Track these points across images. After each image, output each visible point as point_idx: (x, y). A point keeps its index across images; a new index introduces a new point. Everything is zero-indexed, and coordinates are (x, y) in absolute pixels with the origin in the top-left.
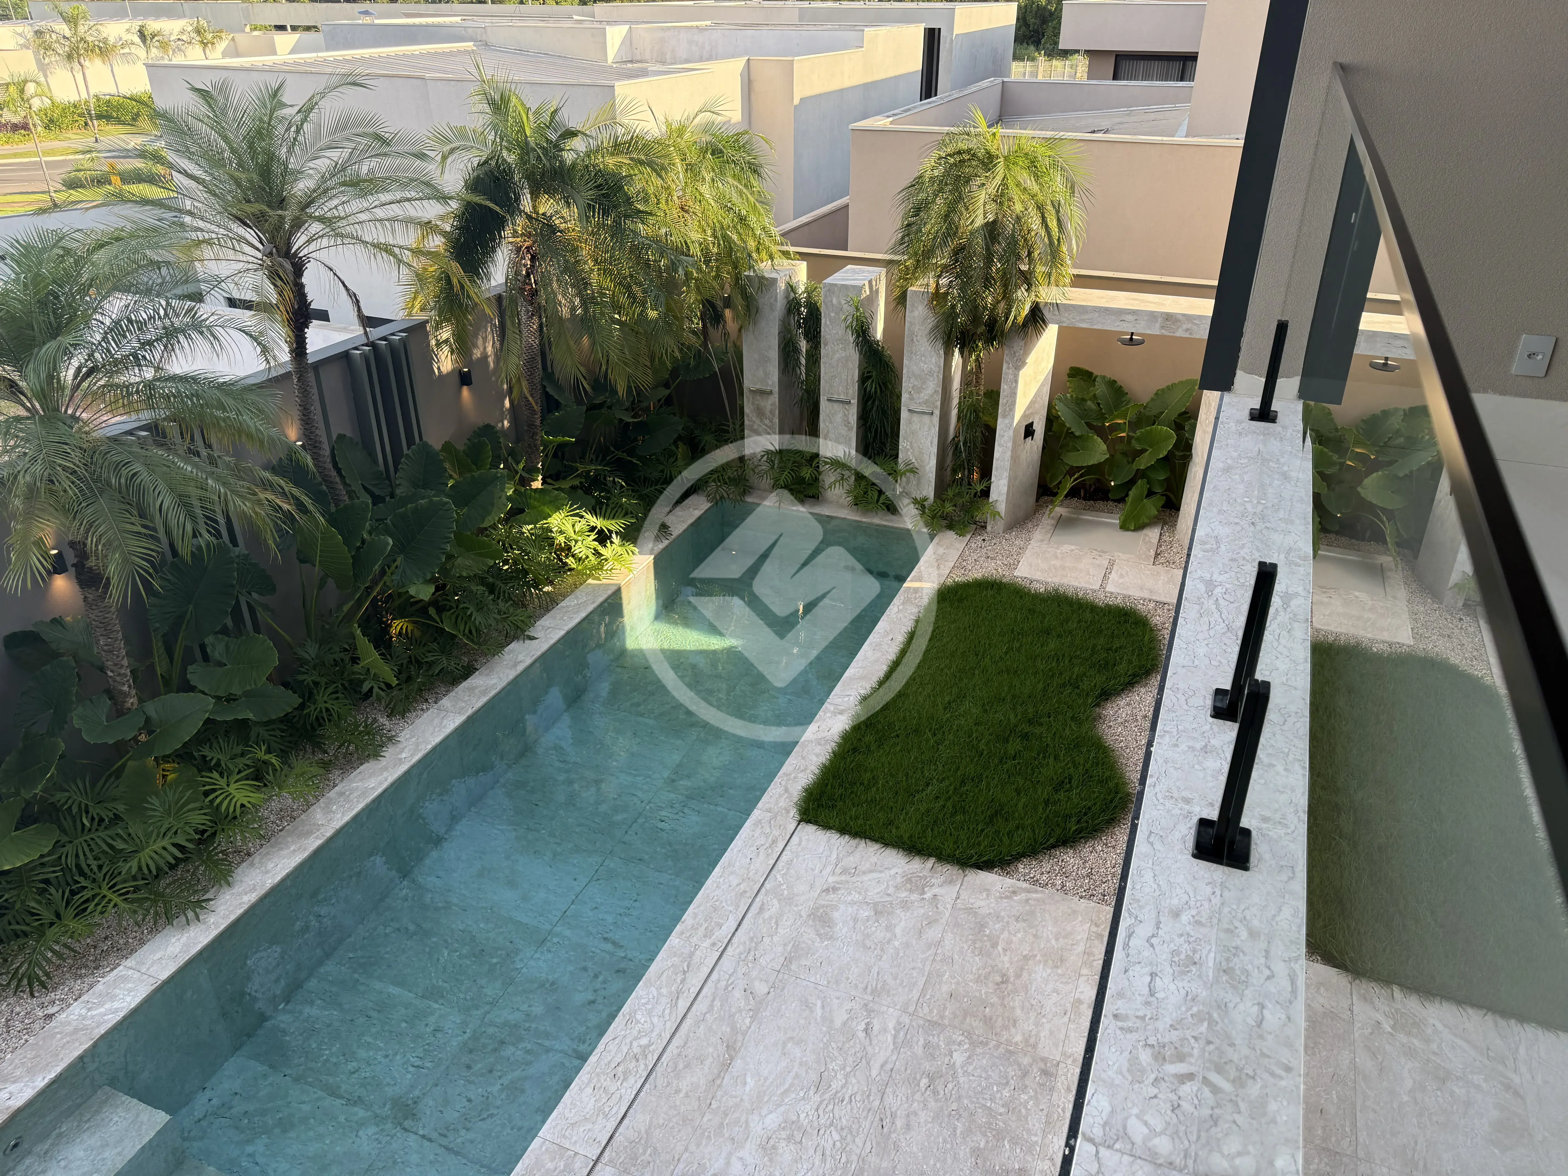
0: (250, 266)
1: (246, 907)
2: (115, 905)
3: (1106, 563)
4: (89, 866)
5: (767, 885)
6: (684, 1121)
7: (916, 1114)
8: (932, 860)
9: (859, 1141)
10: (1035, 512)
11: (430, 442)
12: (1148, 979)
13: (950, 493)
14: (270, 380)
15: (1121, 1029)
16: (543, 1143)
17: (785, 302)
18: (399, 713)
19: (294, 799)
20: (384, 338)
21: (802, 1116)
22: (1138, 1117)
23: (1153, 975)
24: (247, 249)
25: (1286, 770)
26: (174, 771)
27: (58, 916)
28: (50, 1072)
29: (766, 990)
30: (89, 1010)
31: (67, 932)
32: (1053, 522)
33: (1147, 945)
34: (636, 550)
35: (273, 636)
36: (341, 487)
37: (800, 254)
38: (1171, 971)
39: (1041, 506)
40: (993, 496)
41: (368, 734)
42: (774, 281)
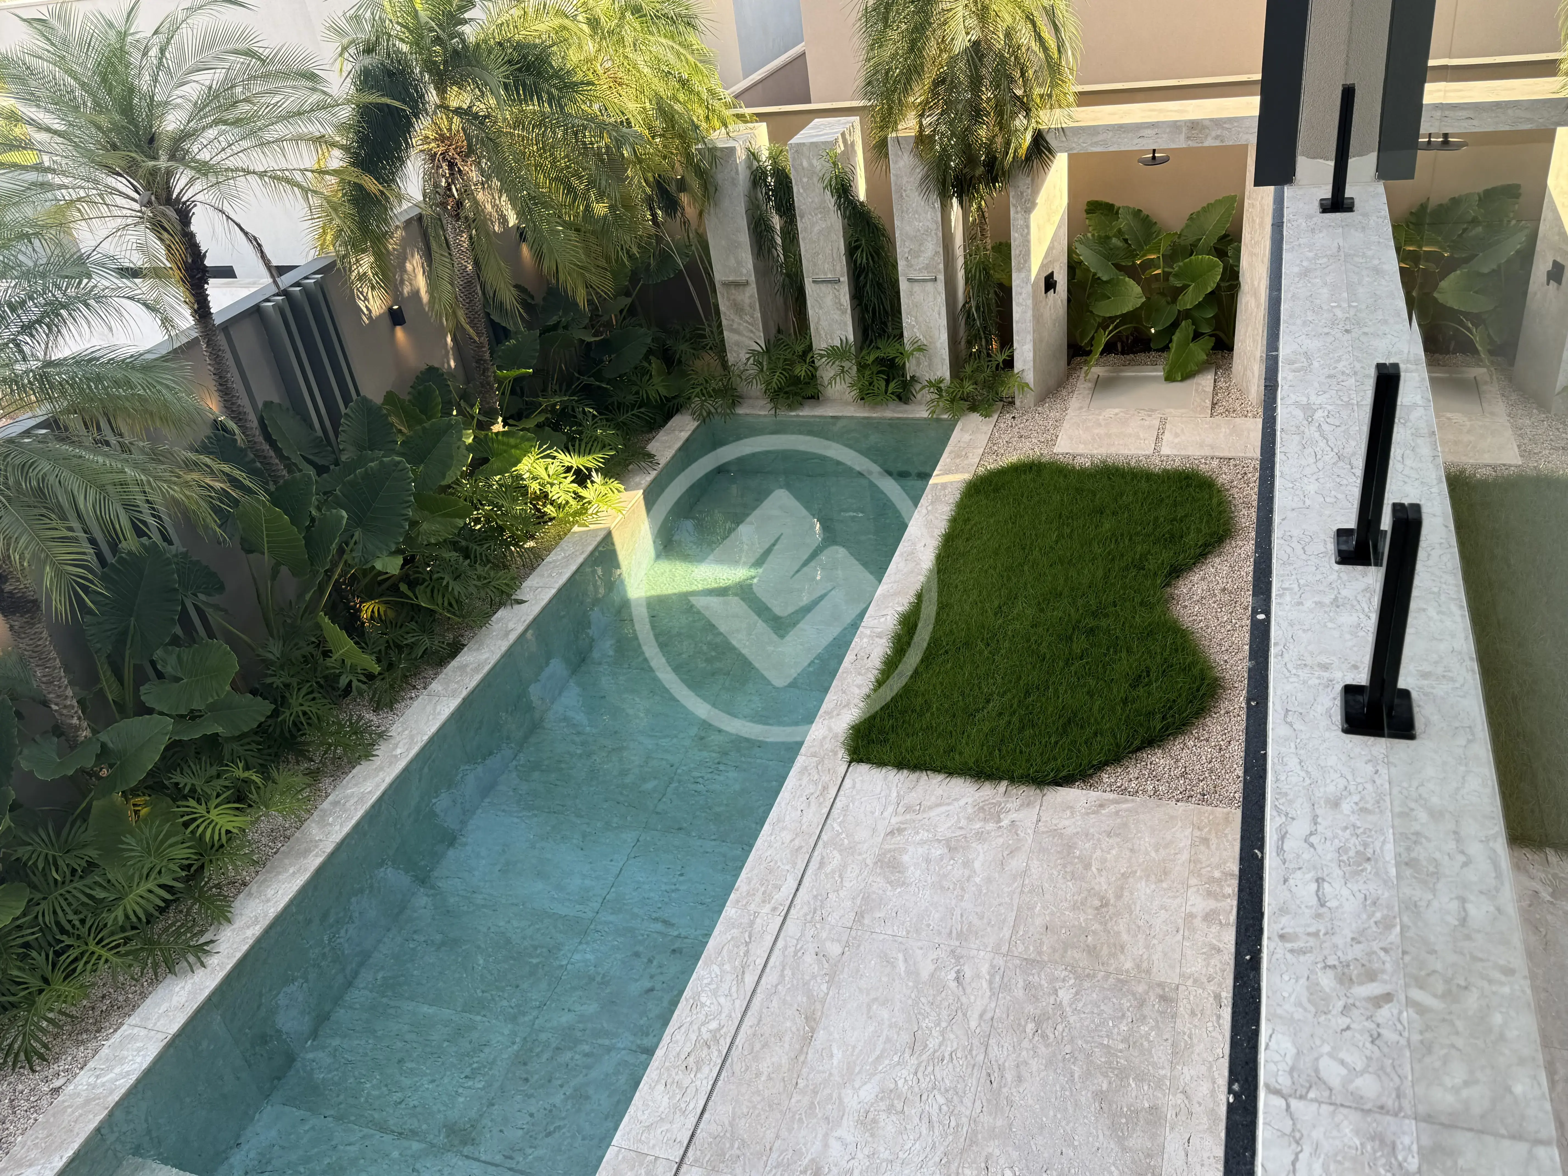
0: (130, 221)
1: (251, 941)
2: (107, 961)
3: (1156, 423)
4: (70, 922)
5: (824, 837)
6: (770, 1106)
7: (1027, 1063)
8: (1004, 783)
9: (967, 1102)
10: (1069, 375)
11: (369, 396)
12: (1314, 886)
13: (968, 369)
14: (175, 351)
15: (1292, 951)
16: (619, 1152)
17: (748, 173)
18: (386, 705)
19: (284, 817)
20: (297, 284)
21: (900, 1083)
22: (1330, 1055)
23: (1319, 881)
24: (120, 201)
25: (1439, 613)
26: (146, 804)
27: (46, 981)
28: (67, 1149)
29: (840, 951)
30: (97, 1077)
31: (59, 996)
32: (1090, 385)
33: (1306, 845)
34: (622, 487)
35: (231, 639)
36: (277, 461)
37: (757, 115)
38: (1341, 873)
39: (1075, 369)
40: (1018, 366)
41: (355, 733)
42: (732, 150)
